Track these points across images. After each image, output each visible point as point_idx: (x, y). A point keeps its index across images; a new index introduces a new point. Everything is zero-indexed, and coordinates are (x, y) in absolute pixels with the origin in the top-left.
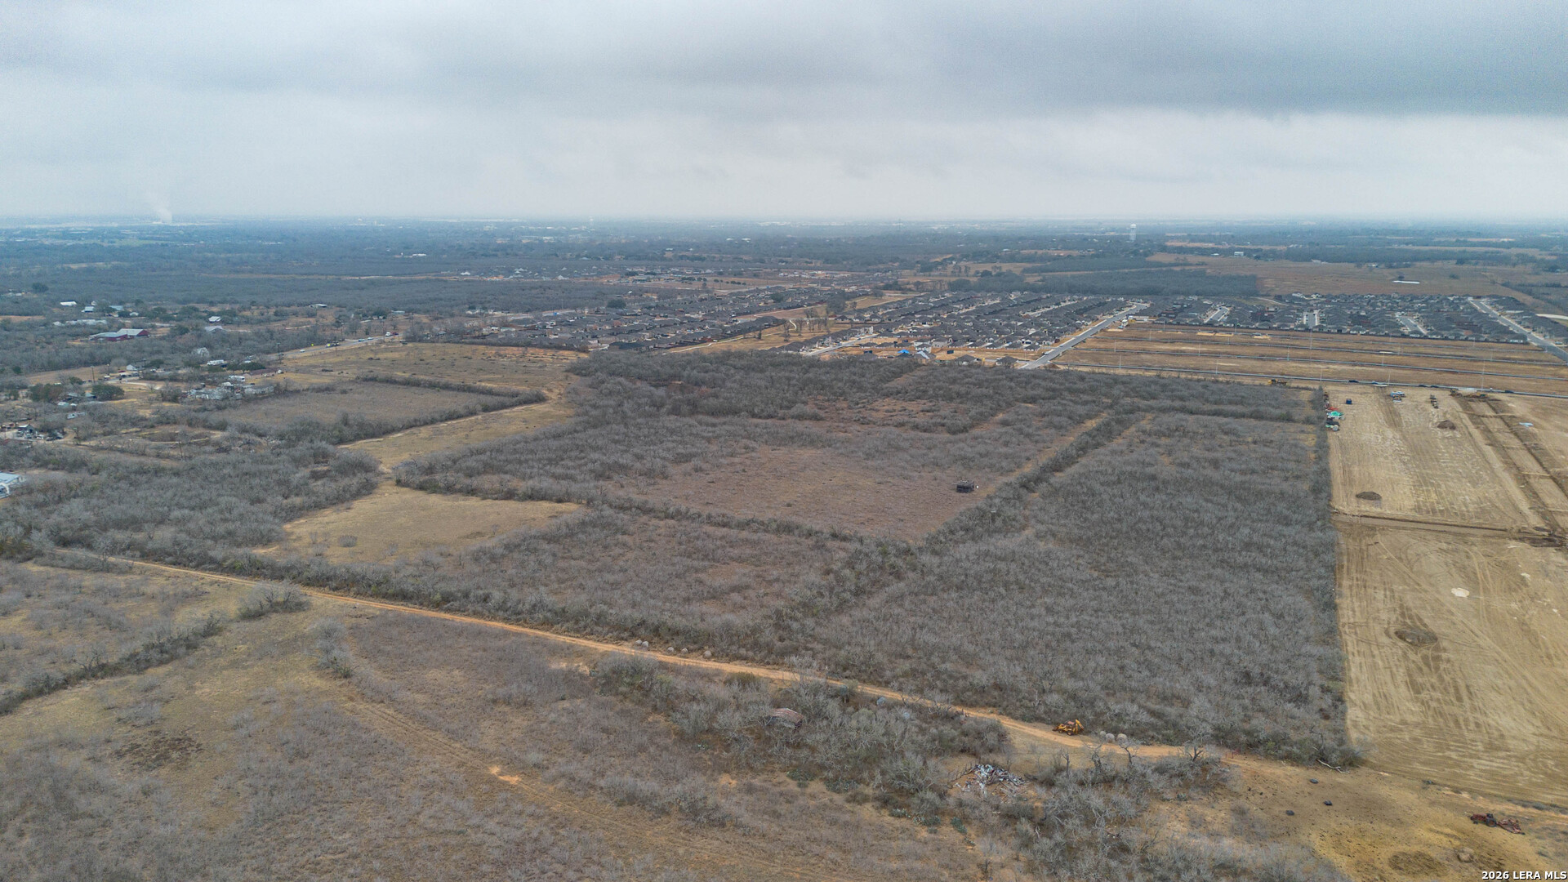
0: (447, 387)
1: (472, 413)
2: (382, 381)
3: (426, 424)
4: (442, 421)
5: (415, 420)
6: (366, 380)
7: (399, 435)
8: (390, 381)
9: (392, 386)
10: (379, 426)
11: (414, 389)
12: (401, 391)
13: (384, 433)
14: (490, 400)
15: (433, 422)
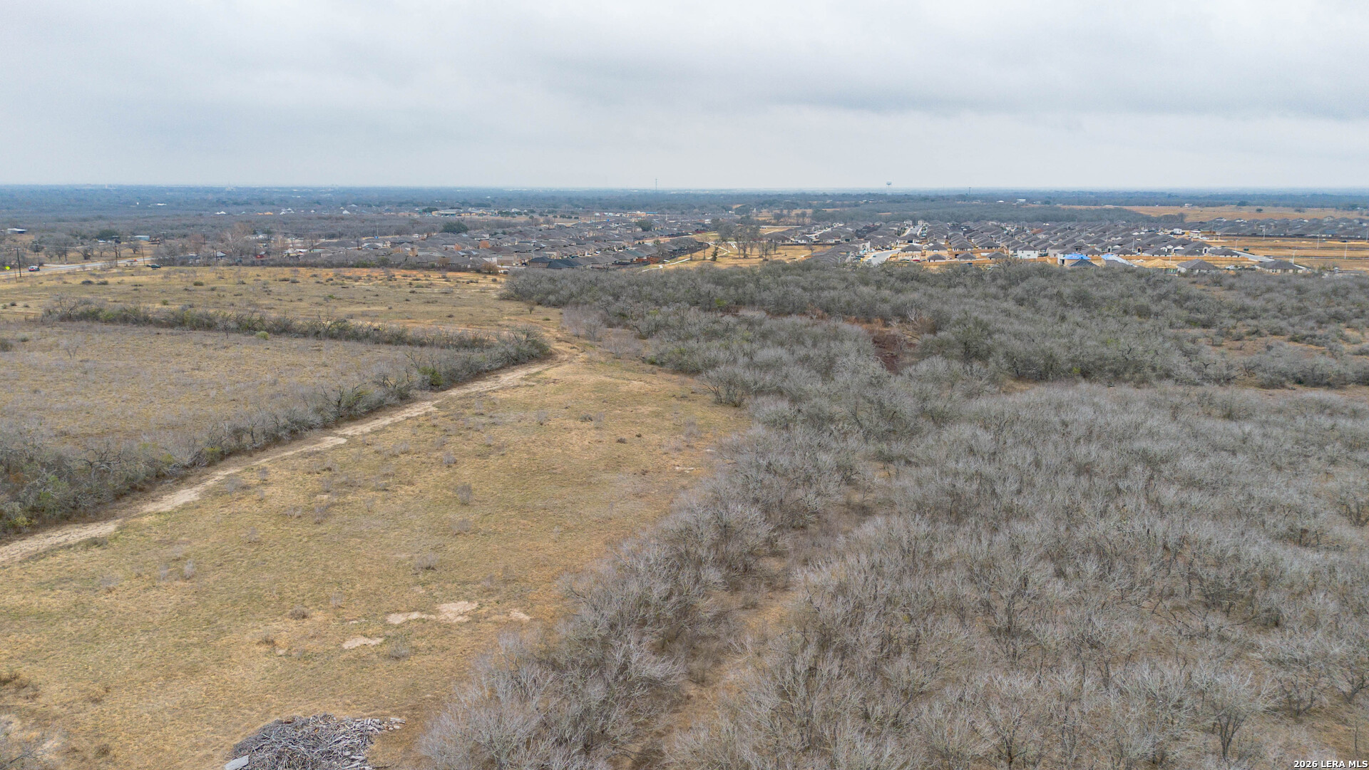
0: (283, 329)
1: (405, 398)
2: (110, 320)
3: (274, 440)
4: (327, 426)
5: (237, 433)
6: (67, 318)
7: (185, 495)
8: (131, 319)
9: (138, 330)
10: (99, 467)
11: (198, 335)
12: (165, 342)
13: (119, 496)
14: (440, 359)
15: (295, 431)
